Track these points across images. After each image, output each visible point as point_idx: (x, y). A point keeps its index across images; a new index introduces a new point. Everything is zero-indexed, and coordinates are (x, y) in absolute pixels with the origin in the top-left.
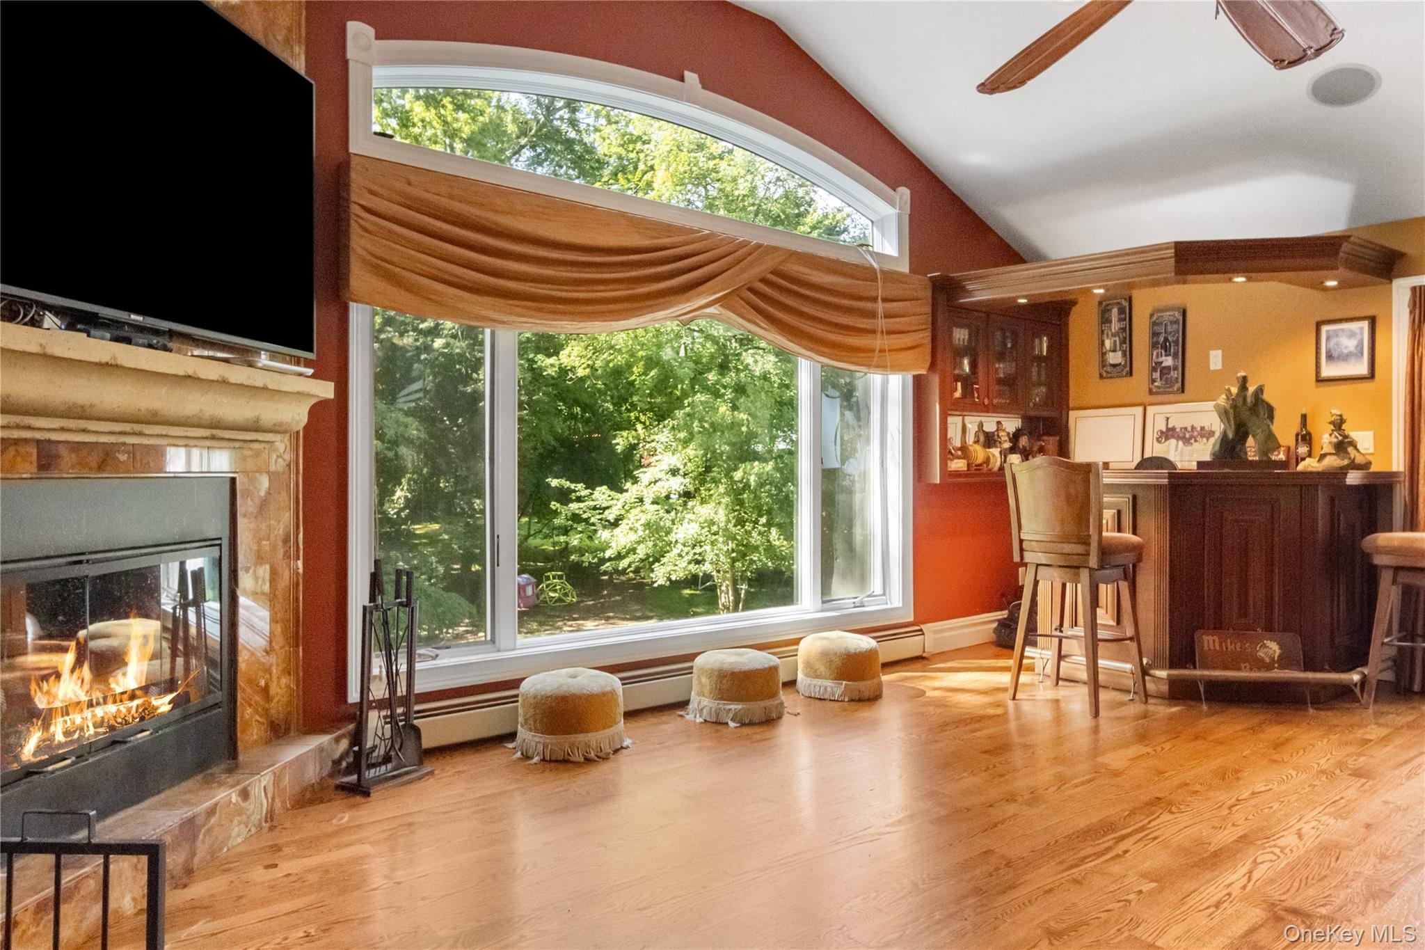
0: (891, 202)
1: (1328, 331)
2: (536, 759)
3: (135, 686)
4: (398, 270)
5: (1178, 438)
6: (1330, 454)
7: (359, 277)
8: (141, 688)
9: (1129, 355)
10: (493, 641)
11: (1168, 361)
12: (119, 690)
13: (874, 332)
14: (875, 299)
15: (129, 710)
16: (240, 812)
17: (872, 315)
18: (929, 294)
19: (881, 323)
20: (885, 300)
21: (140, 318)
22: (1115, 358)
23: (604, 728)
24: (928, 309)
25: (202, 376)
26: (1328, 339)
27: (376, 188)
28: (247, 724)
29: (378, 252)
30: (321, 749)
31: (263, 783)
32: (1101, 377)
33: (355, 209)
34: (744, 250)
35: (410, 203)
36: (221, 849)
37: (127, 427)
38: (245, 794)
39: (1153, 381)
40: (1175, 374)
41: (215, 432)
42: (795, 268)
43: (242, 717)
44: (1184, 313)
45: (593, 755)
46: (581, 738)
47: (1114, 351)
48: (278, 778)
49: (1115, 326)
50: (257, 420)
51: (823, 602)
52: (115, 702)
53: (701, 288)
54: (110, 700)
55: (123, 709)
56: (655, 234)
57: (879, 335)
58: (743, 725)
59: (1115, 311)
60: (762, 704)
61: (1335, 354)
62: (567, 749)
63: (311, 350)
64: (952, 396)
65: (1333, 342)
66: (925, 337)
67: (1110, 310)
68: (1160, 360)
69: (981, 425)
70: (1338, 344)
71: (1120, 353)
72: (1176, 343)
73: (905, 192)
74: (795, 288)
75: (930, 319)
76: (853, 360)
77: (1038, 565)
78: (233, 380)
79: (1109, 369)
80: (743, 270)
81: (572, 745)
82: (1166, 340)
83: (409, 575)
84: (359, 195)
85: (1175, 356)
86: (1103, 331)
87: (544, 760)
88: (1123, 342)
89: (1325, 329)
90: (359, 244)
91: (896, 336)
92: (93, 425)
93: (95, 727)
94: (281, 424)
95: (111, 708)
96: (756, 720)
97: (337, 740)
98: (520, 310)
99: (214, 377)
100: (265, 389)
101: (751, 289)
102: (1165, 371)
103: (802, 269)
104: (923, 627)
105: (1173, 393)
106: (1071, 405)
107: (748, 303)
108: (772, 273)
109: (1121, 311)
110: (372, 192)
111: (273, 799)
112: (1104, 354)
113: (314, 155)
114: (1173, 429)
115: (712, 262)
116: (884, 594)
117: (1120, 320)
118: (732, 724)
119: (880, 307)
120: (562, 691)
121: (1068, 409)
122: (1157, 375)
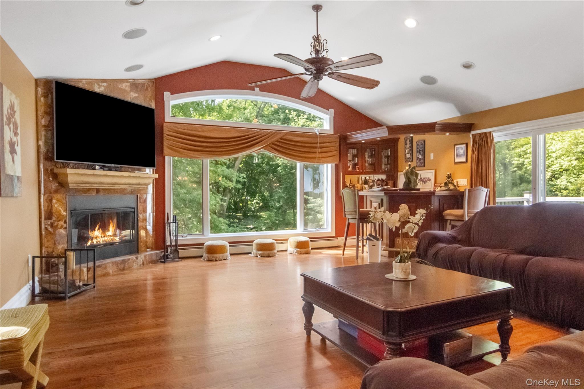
0: (327, 114)
1: (457, 147)
2: (205, 260)
3: (111, 234)
4: (174, 148)
5: (423, 181)
6: (443, 186)
7: (166, 150)
8: (112, 235)
9: (412, 155)
10: (203, 234)
11: (420, 157)
12: (108, 235)
13: (315, 152)
14: (317, 143)
15: (110, 239)
16: (136, 262)
17: (316, 148)
18: (338, 140)
19: (318, 150)
20: (320, 143)
21: (114, 165)
22: (408, 156)
23: (221, 253)
24: (338, 144)
25: (124, 175)
26: (457, 150)
27: (170, 130)
28: (141, 247)
29: (170, 144)
30: (157, 253)
31: (141, 257)
32: (405, 162)
33: (165, 135)
34: (270, 134)
35: (177, 132)
36: (131, 268)
37: (111, 185)
38: (137, 258)
39: (417, 163)
40: (422, 161)
41: (130, 186)
42: (288, 137)
43: (140, 245)
44: (424, 141)
45: (218, 259)
46: (215, 255)
47: (408, 153)
48: (145, 257)
49: (408, 145)
50: (139, 183)
51: (304, 229)
52: (107, 237)
53: (256, 145)
54: (106, 236)
55: (109, 238)
56: (243, 132)
57: (318, 153)
58: (262, 257)
59: (408, 141)
60: (268, 252)
61: (458, 155)
62: (212, 257)
63: (155, 167)
64: (347, 170)
65: (458, 151)
66: (337, 153)
67: (407, 141)
68: (419, 156)
69: (365, 178)
70: (459, 152)
71: (409, 154)
72: (422, 151)
73: (332, 111)
74: (288, 142)
75: (339, 147)
76: (310, 161)
77: (349, 218)
78: (131, 176)
79: (407, 159)
80: (271, 139)
81: (213, 257)
82: (420, 150)
83: (176, 216)
84: (166, 132)
85: (422, 155)
86: (405, 147)
87: (207, 260)
88: (410, 151)
89: (456, 147)
90: (166, 143)
91: (325, 153)
92: (104, 185)
93: (103, 241)
94: (145, 183)
95: (106, 238)
96: (265, 256)
97: (162, 252)
98: (204, 155)
99: (127, 175)
100: (139, 177)
101: (273, 144)
102: (420, 160)
103: (291, 137)
104: (338, 238)
105: (421, 167)
106: (399, 171)
107: (272, 148)
108: (280, 139)
109: (410, 141)
110: (168, 131)
111: (144, 261)
112: (406, 155)
113: (155, 123)
114: (421, 178)
115: (261, 138)
116: (327, 228)
117: (410, 144)
118: (259, 257)
119: (318, 145)
120: (211, 245)
121: (398, 172)
122: (418, 161)
